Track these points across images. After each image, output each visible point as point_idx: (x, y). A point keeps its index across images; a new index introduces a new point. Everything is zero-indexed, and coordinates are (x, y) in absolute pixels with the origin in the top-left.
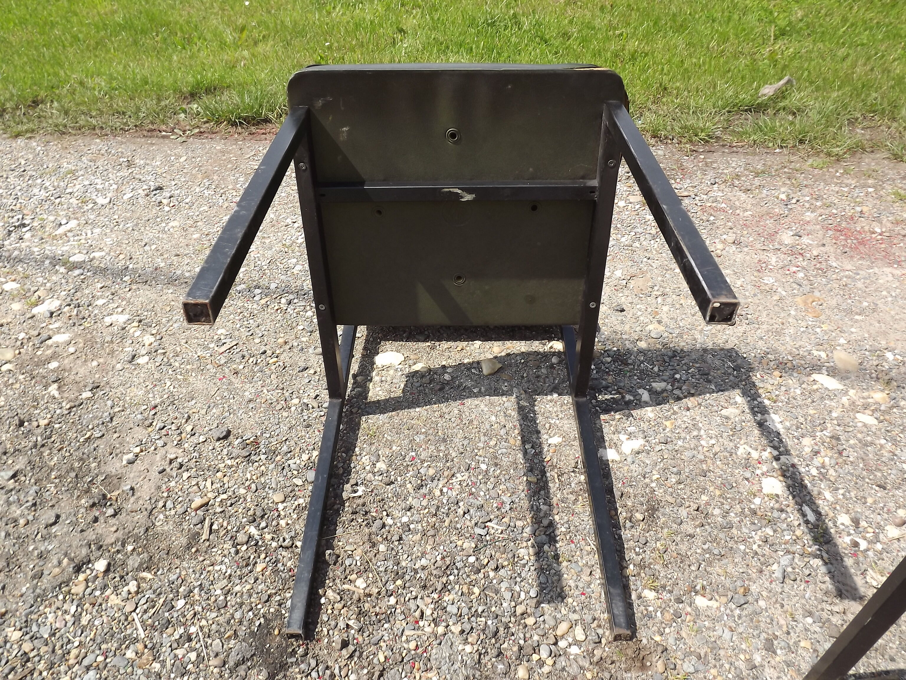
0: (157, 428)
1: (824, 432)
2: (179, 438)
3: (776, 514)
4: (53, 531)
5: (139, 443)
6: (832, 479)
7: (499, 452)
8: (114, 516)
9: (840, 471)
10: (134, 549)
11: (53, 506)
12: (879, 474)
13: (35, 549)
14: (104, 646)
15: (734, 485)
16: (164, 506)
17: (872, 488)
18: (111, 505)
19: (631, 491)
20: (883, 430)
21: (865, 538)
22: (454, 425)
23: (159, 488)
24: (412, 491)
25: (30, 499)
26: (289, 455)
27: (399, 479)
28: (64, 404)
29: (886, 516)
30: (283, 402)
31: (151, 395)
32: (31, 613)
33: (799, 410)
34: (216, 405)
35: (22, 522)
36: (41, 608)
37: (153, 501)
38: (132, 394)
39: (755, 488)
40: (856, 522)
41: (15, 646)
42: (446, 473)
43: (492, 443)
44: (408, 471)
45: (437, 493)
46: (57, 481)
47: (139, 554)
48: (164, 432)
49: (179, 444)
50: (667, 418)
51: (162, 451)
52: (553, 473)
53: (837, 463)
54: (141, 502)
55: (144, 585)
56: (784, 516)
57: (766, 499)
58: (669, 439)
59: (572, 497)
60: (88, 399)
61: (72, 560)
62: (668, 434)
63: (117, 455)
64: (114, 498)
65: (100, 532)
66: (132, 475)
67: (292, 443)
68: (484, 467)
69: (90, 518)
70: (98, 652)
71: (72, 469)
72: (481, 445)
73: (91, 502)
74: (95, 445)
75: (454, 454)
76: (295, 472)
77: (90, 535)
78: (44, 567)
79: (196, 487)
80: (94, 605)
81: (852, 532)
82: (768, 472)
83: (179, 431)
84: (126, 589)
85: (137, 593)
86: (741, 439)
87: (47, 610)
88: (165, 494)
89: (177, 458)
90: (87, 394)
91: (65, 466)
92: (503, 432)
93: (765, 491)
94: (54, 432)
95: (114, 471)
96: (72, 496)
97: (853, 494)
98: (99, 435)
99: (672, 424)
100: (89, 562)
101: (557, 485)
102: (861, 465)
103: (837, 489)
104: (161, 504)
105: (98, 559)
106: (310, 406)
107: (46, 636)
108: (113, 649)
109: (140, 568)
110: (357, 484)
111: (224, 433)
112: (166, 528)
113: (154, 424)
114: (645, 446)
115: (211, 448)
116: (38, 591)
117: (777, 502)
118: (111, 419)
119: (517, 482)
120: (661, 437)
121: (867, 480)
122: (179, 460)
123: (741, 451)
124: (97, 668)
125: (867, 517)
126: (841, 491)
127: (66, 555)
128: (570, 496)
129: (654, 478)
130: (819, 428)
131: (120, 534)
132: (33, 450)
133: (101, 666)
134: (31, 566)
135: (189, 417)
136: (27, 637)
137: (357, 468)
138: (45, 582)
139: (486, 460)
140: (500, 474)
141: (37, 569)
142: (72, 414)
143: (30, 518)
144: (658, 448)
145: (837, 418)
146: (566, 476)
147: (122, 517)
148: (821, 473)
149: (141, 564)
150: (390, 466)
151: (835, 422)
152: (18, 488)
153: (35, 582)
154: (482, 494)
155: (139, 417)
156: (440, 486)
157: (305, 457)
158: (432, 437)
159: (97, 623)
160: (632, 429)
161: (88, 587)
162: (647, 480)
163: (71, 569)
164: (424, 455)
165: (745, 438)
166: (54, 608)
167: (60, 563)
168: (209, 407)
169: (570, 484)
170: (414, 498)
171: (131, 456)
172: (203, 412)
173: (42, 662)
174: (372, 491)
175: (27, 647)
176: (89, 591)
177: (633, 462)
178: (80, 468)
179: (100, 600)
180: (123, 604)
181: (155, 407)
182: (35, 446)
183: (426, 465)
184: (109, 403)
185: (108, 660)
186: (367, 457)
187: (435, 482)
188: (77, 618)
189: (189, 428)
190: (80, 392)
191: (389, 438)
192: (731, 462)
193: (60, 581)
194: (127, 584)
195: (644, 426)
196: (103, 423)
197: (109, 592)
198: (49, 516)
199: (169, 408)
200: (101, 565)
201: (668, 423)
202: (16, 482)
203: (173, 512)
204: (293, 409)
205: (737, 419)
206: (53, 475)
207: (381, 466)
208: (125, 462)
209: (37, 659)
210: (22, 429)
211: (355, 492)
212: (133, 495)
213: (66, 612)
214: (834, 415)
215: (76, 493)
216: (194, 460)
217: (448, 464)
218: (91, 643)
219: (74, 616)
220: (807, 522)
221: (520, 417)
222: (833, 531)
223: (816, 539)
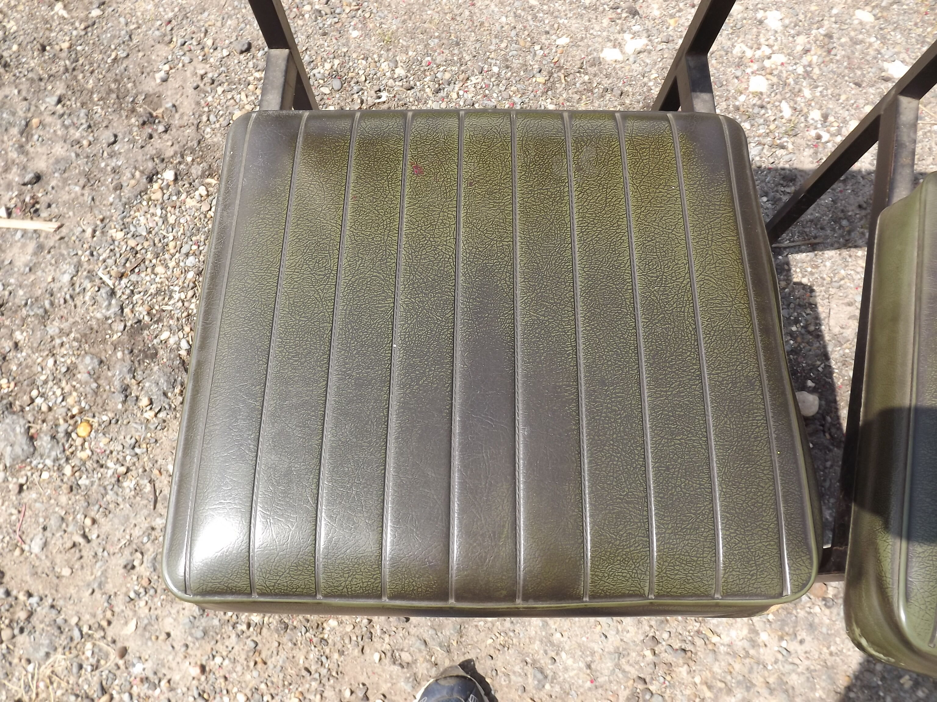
0: (179, 44)
1: (820, 30)
2: (202, 53)
3: (756, 110)
4: (116, 148)
5: (165, 61)
6: (815, 77)
7: (510, 54)
8: (166, 131)
9: (825, 69)
10: (193, 160)
11: (107, 127)
12: (859, 72)
13: (107, 165)
14: (194, 238)
15: (725, 83)
16: (208, 120)
17: (848, 86)
18: (159, 122)
19: (630, 90)
20: (877, 28)
21: (828, 131)
22: (466, 27)
23: (198, 103)
24: (430, 95)
25: (84, 121)
26: (312, 65)
27: (418, 84)
28: (77, 24)
29: (853, 111)
30: (295, 10)
31: (161, 9)
32: (125, 217)
33: (802, 6)
34: (230, 17)
35: (85, 143)
36: (132, 213)
37: (197, 116)
38: (142, 9)
39: (744, 86)
40: (825, 117)
41: (122, 243)
42: (461, 77)
43: (503, 45)
44: (426, 76)
45: (454, 96)
46: (101, 103)
47: (199, 164)
48: (186, 47)
49: (205, 59)
50: (672, 16)
51: (190, 69)
52: (560, 74)
53: (823, 62)
54: (185, 118)
55: (211, 189)
56: (763, 111)
57: (751, 96)
58: (671, 38)
59: (577, 97)
60: (99, 17)
61: (142, 172)
62: (671, 33)
63: (148, 74)
64: (160, 115)
65: (158, 146)
66: (169, 93)
67: (313, 52)
68: (495, 69)
69: (145, 136)
70: (191, 243)
71: (110, 91)
72: (493, 47)
73: (141, 121)
74: (124, 65)
75: (467, 58)
76: (321, 82)
77: (150, 150)
78: (121, 180)
79: (232, 101)
80: (175, 207)
81: (819, 126)
82: (758, 70)
83: (201, 46)
84: (197, 193)
85: (208, 195)
86: (739, 37)
87: (137, 214)
88: (206, 109)
89: (206, 73)
90: (96, 13)
91: (103, 88)
92: (513, 33)
93: (751, 89)
94: (79, 55)
95: (151, 90)
96: (121, 116)
97: (829, 92)
98: (124, 55)
99: (676, 22)
100: (157, 173)
101: (563, 86)
102: (845, 64)
103: (817, 87)
104: (204, 118)
105: (164, 169)
106: (323, 12)
107: (144, 233)
108: (202, 240)
109: (203, 176)
110: (380, 91)
111: (246, 46)
112: (215, 140)
113: (174, 39)
114: (647, 45)
115: (236, 61)
116: (124, 200)
117: (760, 99)
118: (130, 37)
119: (526, 83)
120: (663, 36)
121: (847, 78)
122: (210, 75)
123: (737, 51)
124: (194, 254)
125: (836, 113)
126: (820, 89)
127: (136, 168)
128: (575, 95)
129: (652, 77)
130: (815, 26)
131: (176, 147)
132: (67, 74)
133: (197, 253)
134: (110, 180)
135: (206, 31)
136: (129, 236)
137: (378, 75)
138: (126, 193)
139: (498, 62)
140: (511, 75)
141: (115, 182)
142: (90, 34)
143: (91, 138)
144: (659, 47)
145: (836, 15)
146: (571, 76)
147: (173, 131)
148: (806, 72)
149: (203, 172)
150: (409, 71)
151: (833, 19)
152: (68, 112)
153: (118, 192)
154: (495, 95)
155: (157, 33)
156: (457, 89)
157: (328, 66)
158: (445, 41)
159: (182, 221)
160: (636, 28)
161: (164, 194)
162: (646, 79)
163: (145, 180)
164: (439, 60)
165: (742, 36)
166: (142, 212)
167: (133, 176)
168: (223, 19)
169: (575, 84)
170: (433, 102)
171: (162, 74)
172: (219, 24)
173: (149, 253)
174: (395, 96)
175: (132, 243)
176: (166, 197)
177: (635, 62)
178: (118, 88)
179: (178, 204)
180: (199, 205)
181: (170, 22)
182: (67, 70)
183: (442, 69)
184: (122, 20)
185: (201, 248)
186: (386, 63)
187: (452, 85)
188: (165, 220)
189: (209, 42)
190: (88, 9)
191: (405, 43)
192: (726, 61)
193: (139, 190)
194: (197, 189)
195: (649, 24)
196: (124, 42)
197: (183, 196)
198: (106, 136)
199: (184, 22)
200: (169, 175)
201: (672, 22)
202: (63, 106)
203: (218, 125)
204: (307, 16)
205: (739, 16)
206: (95, 97)
207: (400, 72)
208: (158, 81)
209: (143, 251)
210: (47, 54)
211: (379, 97)
212: (176, 111)
213: (153, 215)
214: (835, 11)
215: (124, 113)
216: (224, 75)
217: (462, 68)
218: (183, 237)
219: (161, 217)
220: (782, 118)
221: (530, 18)
222: (802, 125)
223: (786, 133)
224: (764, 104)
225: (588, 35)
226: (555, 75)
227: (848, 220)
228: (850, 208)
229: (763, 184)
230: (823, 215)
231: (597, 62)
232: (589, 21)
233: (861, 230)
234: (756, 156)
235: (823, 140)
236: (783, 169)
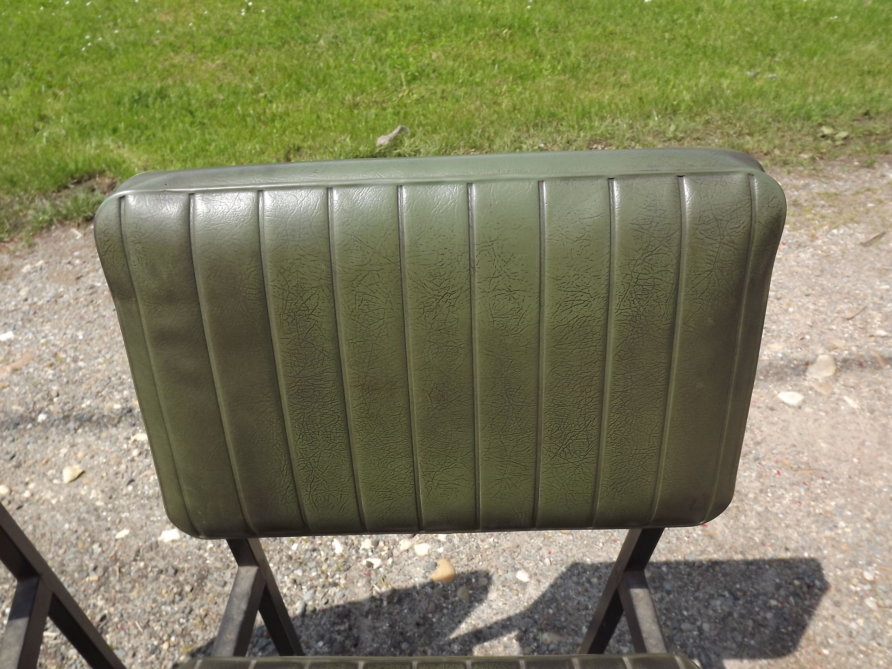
19: (186, 566)
21: (379, 557)
52: (115, 567)
59: (130, 586)
81: (370, 554)
92: (74, 537)
101: (117, 578)
128: (128, 585)
146: (126, 567)
162: (201, 552)
169: (129, 573)
220: (334, 555)
221: (93, 519)
222: (354, 558)
223: (338, 570)
224: (316, 547)
225: (148, 523)
226: (110, 569)
227: (408, 642)
228: (408, 628)
229: (319, 628)
230: (382, 644)
231: (155, 546)
232: (151, 509)
233: (422, 649)
234: (309, 601)
235: (375, 567)
236: (338, 606)
